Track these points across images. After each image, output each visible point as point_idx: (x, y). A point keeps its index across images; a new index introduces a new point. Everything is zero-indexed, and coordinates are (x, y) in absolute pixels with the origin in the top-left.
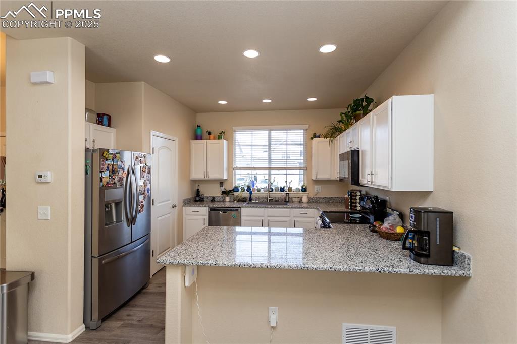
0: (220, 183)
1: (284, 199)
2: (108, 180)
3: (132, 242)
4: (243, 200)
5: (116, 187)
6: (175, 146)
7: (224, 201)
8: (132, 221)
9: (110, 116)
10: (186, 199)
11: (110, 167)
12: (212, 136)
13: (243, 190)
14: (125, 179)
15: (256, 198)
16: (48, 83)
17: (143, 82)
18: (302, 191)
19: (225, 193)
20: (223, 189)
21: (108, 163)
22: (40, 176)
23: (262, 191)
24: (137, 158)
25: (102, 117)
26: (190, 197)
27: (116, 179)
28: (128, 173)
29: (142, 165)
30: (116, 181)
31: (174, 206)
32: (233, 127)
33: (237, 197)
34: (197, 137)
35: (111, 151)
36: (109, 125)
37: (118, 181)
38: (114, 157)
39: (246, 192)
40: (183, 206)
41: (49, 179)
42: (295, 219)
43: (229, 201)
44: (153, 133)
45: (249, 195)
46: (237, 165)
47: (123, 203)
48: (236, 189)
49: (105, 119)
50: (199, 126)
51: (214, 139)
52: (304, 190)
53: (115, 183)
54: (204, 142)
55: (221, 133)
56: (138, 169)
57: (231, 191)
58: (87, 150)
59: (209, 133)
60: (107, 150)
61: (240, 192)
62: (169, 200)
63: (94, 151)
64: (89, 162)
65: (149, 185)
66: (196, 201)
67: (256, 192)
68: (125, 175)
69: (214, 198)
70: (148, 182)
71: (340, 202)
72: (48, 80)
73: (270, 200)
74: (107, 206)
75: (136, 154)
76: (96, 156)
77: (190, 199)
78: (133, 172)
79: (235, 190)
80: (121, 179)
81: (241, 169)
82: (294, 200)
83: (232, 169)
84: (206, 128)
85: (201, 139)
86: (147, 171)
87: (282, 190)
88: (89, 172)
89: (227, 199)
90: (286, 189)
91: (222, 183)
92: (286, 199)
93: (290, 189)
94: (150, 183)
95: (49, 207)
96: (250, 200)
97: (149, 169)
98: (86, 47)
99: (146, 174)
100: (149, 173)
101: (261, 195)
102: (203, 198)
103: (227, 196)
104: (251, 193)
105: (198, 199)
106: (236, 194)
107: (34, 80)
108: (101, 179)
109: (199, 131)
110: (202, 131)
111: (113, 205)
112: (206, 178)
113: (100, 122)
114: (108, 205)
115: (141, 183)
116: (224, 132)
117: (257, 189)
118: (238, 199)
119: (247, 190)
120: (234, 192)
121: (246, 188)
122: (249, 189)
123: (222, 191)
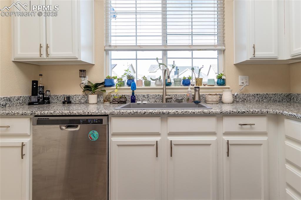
0: (81, 71)
1: (191, 98)
4: (121, 101)
7: (87, 102)
13: (121, 84)
18: (218, 84)
19: (88, 88)
20: (85, 81)
23: (153, 85)
33: (110, 95)
39: (126, 87)
42: (226, 138)
43: (95, 102)
45: (131, 91)
48: (108, 83)
52: (222, 82)
57: (100, 84)
61: (115, 87)
67: (144, 85)
69: (69, 98)
71: (279, 101)
73: (167, 99)
79: (107, 84)
82: (210, 98)
87: (186, 82)
89: (93, 98)
90: (193, 81)
91: (83, 71)
92: (194, 98)
93: (199, 81)
96: (133, 100)
101: (152, 93)
102: (48, 98)
103: (92, 94)
104: (134, 88)
106: (108, 91)
112: (44, 58)
117: (145, 82)
118: (111, 99)
119: (127, 84)
120: (105, 86)
121: (125, 79)
122: (131, 82)
123: (83, 85)
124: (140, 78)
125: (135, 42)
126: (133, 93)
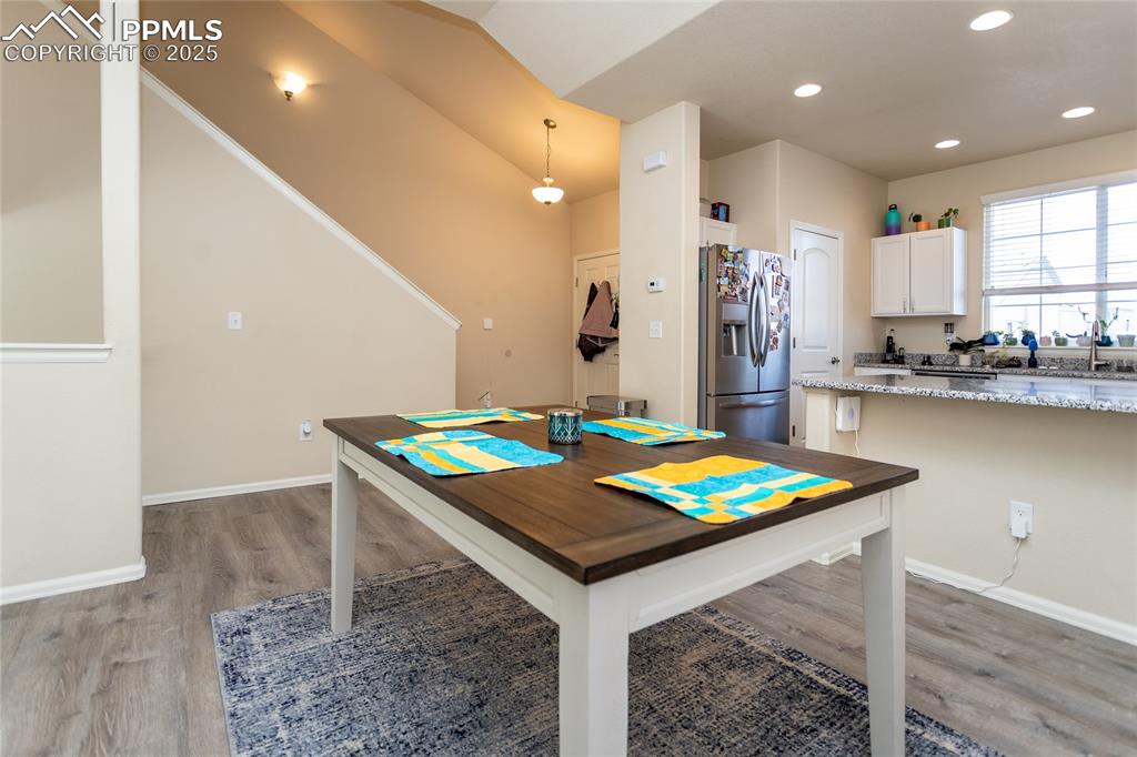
0: (947, 325)
2: (727, 290)
3: (759, 392)
4: (1011, 364)
5: (737, 302)
6: (838, 248)
7: (954, 364)
8: (760, 359)
9: (728, 206)
10: (861, 354)
11: (730, 272)
12: (922, 224)
13: (1011, 341)
14: (749, 292)
15: (1053, 360)
16: (661, 167)
17: (778, 141)
19: (959, 347)
20: (953, 338)
21: (727, 265)
22: (652, 284)
23: (1072, 343)
24: (767, 261)
25: (718, 208)
26: (873, 351)
27: (738, 291)
28: (755, 284)
29: (776, 274)
30: (737, 293)
31: (835, 361)
32: (982, 198)
33: (992, 356)
34: (888, 230)
35: (731, 249)
36: (727, 220)
37: (741, 293)
38: (735, 258)
39: (1020, 344)
40: (855, 365)
41: (661, 287)
44: (794, 224)
45: (1029, 351)
46: (992, 284)
47: (747, 327)
48: (989, 340)
49: (722, 210)
50: (893, 208)
51: (929, 228)
53: (736, 296)
54: (904, 237)
55: (947, 215)
56: (769, 277)
57: (975, 342)
58: (701, 249)
59: (917, 219)
60: (726, 247)
61: (1001, 346)
62: (825, 347)
63: (710, 249)
64: (704, 264)
65: (786, 309)
66: (885, 361)
67: (1053, 344)
68: (749, 286)
69: (929, 357)
70: (786, 304)
72: (662, 163)
73: (1098, 365)
74: (725, 331)
75: (767, 255)
76: (713, 255)
77: (871, 355)
78: (762, 284)
79: (987, 341)
80: (744, 291)
81: (1003, 292)
83: (978, 292)
84: (908, 210)
85: (899, 231)
86: (783, 284)
88: (704, 278)
89: (965, 359)
91: (949, 324)
94: (789, 305)
95: (661, 324)
96: (1033, 364)
97: (787, 282)
98: (701, 109)
99: (782, 289)
100: (787, 288)
101: (1069, 354)
102: (903, 357)
103: (965, 353)
104: (1034, 347)
105: (889, 358)
106: (988, 350)
107: (646, 167)
108: (719, 286)
109: (893, 219)
110: (900, 218)
111: (733, 329)
112: (908, 313)
113: (715, 216)
114: (727, 327)
115: (773, 302)
116: (956, 212)
117: (1056, 340)
118: (995, 361)
119: (1023, 342)
120: (984, 344)
121: (1019, 336)
122: (1028, 338)
123: (950, 343)
124: (1047, 332)
125: (1038, 281)
126: (1033, 354)
